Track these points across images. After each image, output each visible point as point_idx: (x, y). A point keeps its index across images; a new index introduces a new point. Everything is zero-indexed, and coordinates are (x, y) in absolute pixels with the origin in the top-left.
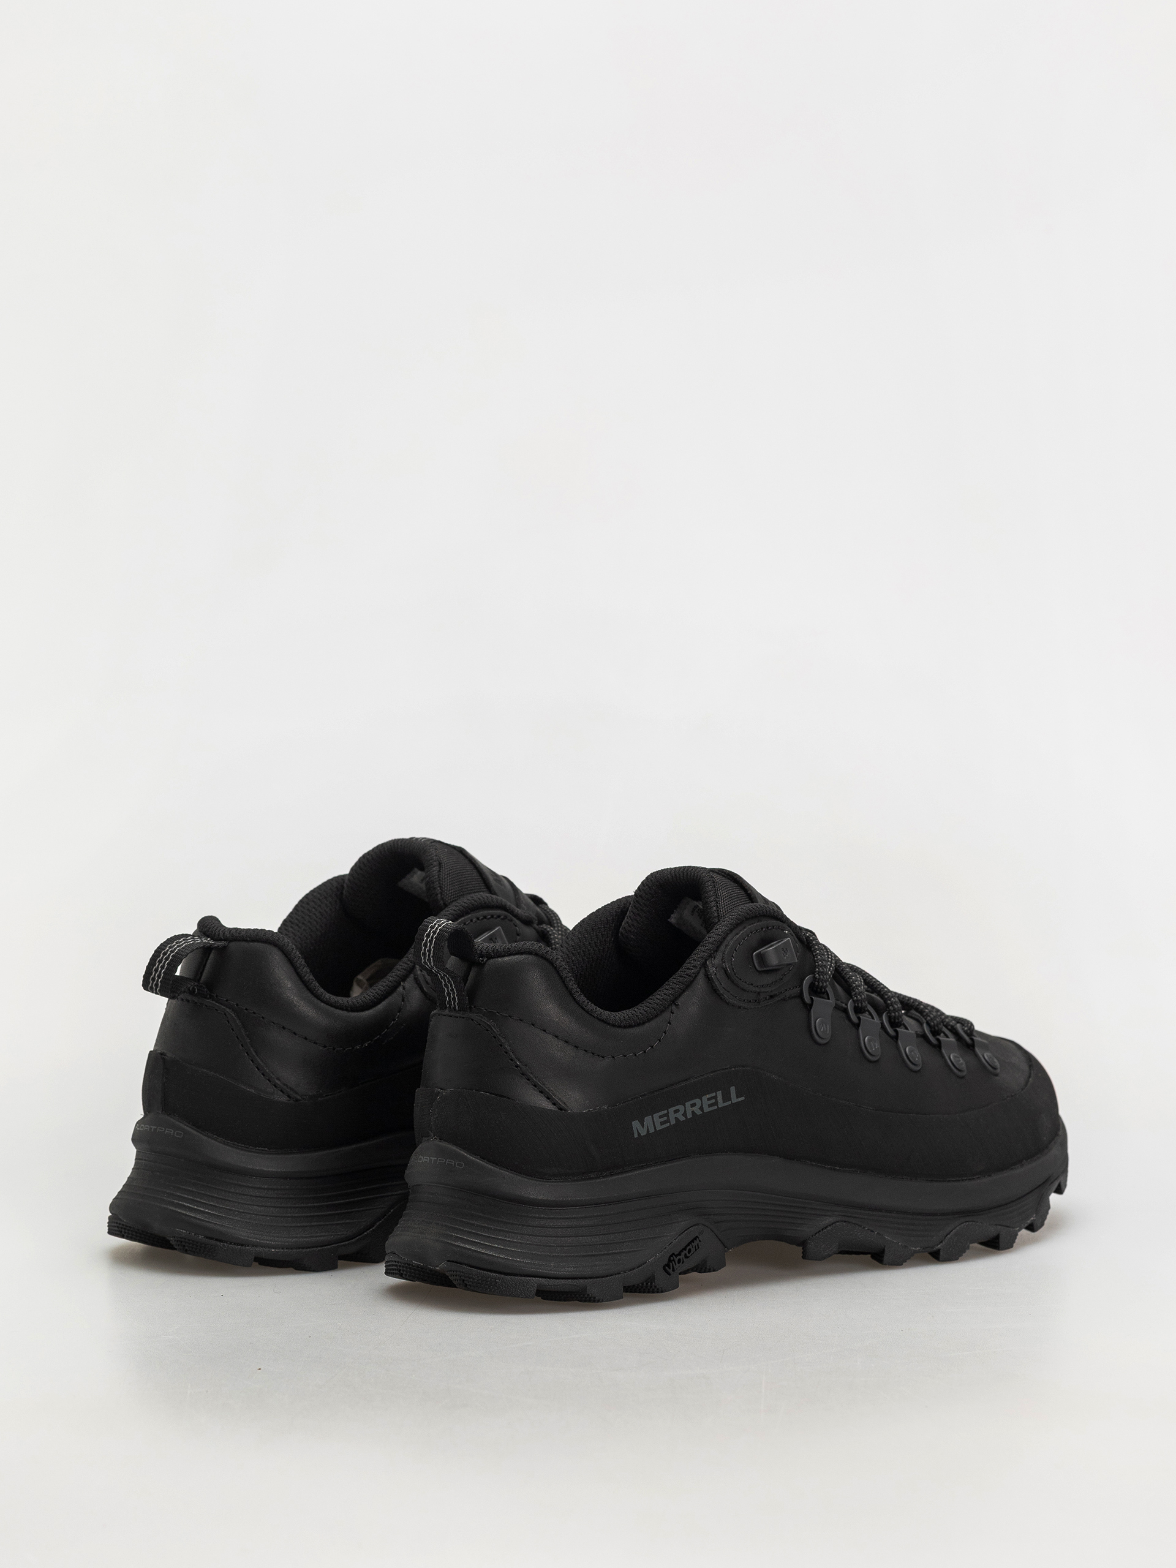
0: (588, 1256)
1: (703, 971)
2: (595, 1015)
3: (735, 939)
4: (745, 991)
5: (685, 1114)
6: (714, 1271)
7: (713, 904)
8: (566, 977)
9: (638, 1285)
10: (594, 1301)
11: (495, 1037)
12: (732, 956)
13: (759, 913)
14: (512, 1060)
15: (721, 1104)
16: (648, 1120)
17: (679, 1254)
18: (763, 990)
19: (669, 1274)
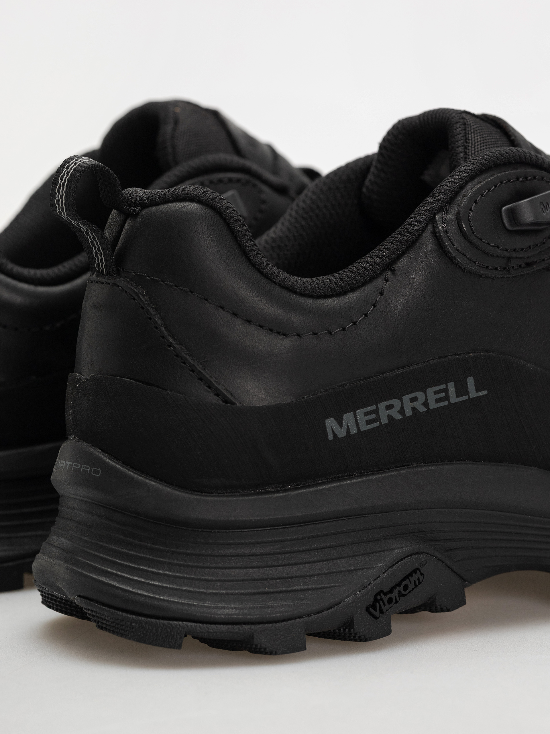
0: (259, 593)
1: (430, 228)
2: (277, 281)
3: (476, 188)
4: (488, 254)
5: (402, 411)
6: (448, 610)
7: (461, 149)
8: (239, 231)
9: (334, 630)
10: (266, 653)
11: (143, 308)
12: (471, 210)
13: (514, 159)
14: (163, 337)
15: (454, 399)
16: (348, 418)
17: (391, 591)
18: (514, 255)
19: (376, 618)
